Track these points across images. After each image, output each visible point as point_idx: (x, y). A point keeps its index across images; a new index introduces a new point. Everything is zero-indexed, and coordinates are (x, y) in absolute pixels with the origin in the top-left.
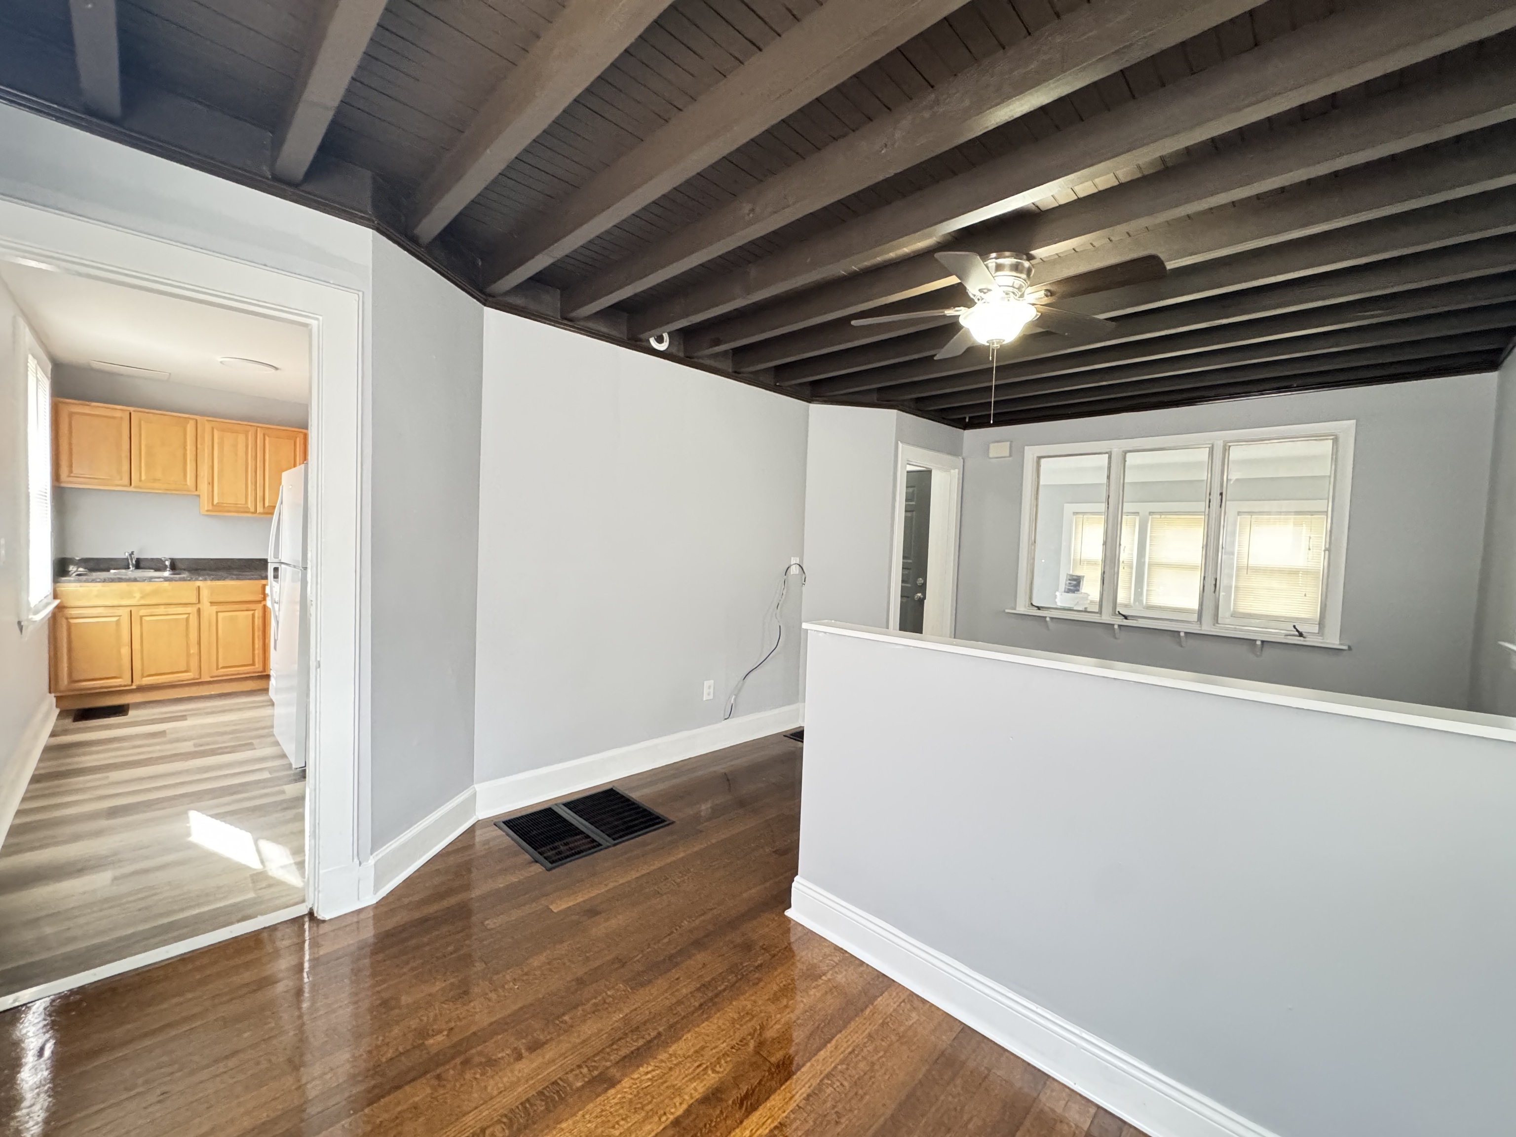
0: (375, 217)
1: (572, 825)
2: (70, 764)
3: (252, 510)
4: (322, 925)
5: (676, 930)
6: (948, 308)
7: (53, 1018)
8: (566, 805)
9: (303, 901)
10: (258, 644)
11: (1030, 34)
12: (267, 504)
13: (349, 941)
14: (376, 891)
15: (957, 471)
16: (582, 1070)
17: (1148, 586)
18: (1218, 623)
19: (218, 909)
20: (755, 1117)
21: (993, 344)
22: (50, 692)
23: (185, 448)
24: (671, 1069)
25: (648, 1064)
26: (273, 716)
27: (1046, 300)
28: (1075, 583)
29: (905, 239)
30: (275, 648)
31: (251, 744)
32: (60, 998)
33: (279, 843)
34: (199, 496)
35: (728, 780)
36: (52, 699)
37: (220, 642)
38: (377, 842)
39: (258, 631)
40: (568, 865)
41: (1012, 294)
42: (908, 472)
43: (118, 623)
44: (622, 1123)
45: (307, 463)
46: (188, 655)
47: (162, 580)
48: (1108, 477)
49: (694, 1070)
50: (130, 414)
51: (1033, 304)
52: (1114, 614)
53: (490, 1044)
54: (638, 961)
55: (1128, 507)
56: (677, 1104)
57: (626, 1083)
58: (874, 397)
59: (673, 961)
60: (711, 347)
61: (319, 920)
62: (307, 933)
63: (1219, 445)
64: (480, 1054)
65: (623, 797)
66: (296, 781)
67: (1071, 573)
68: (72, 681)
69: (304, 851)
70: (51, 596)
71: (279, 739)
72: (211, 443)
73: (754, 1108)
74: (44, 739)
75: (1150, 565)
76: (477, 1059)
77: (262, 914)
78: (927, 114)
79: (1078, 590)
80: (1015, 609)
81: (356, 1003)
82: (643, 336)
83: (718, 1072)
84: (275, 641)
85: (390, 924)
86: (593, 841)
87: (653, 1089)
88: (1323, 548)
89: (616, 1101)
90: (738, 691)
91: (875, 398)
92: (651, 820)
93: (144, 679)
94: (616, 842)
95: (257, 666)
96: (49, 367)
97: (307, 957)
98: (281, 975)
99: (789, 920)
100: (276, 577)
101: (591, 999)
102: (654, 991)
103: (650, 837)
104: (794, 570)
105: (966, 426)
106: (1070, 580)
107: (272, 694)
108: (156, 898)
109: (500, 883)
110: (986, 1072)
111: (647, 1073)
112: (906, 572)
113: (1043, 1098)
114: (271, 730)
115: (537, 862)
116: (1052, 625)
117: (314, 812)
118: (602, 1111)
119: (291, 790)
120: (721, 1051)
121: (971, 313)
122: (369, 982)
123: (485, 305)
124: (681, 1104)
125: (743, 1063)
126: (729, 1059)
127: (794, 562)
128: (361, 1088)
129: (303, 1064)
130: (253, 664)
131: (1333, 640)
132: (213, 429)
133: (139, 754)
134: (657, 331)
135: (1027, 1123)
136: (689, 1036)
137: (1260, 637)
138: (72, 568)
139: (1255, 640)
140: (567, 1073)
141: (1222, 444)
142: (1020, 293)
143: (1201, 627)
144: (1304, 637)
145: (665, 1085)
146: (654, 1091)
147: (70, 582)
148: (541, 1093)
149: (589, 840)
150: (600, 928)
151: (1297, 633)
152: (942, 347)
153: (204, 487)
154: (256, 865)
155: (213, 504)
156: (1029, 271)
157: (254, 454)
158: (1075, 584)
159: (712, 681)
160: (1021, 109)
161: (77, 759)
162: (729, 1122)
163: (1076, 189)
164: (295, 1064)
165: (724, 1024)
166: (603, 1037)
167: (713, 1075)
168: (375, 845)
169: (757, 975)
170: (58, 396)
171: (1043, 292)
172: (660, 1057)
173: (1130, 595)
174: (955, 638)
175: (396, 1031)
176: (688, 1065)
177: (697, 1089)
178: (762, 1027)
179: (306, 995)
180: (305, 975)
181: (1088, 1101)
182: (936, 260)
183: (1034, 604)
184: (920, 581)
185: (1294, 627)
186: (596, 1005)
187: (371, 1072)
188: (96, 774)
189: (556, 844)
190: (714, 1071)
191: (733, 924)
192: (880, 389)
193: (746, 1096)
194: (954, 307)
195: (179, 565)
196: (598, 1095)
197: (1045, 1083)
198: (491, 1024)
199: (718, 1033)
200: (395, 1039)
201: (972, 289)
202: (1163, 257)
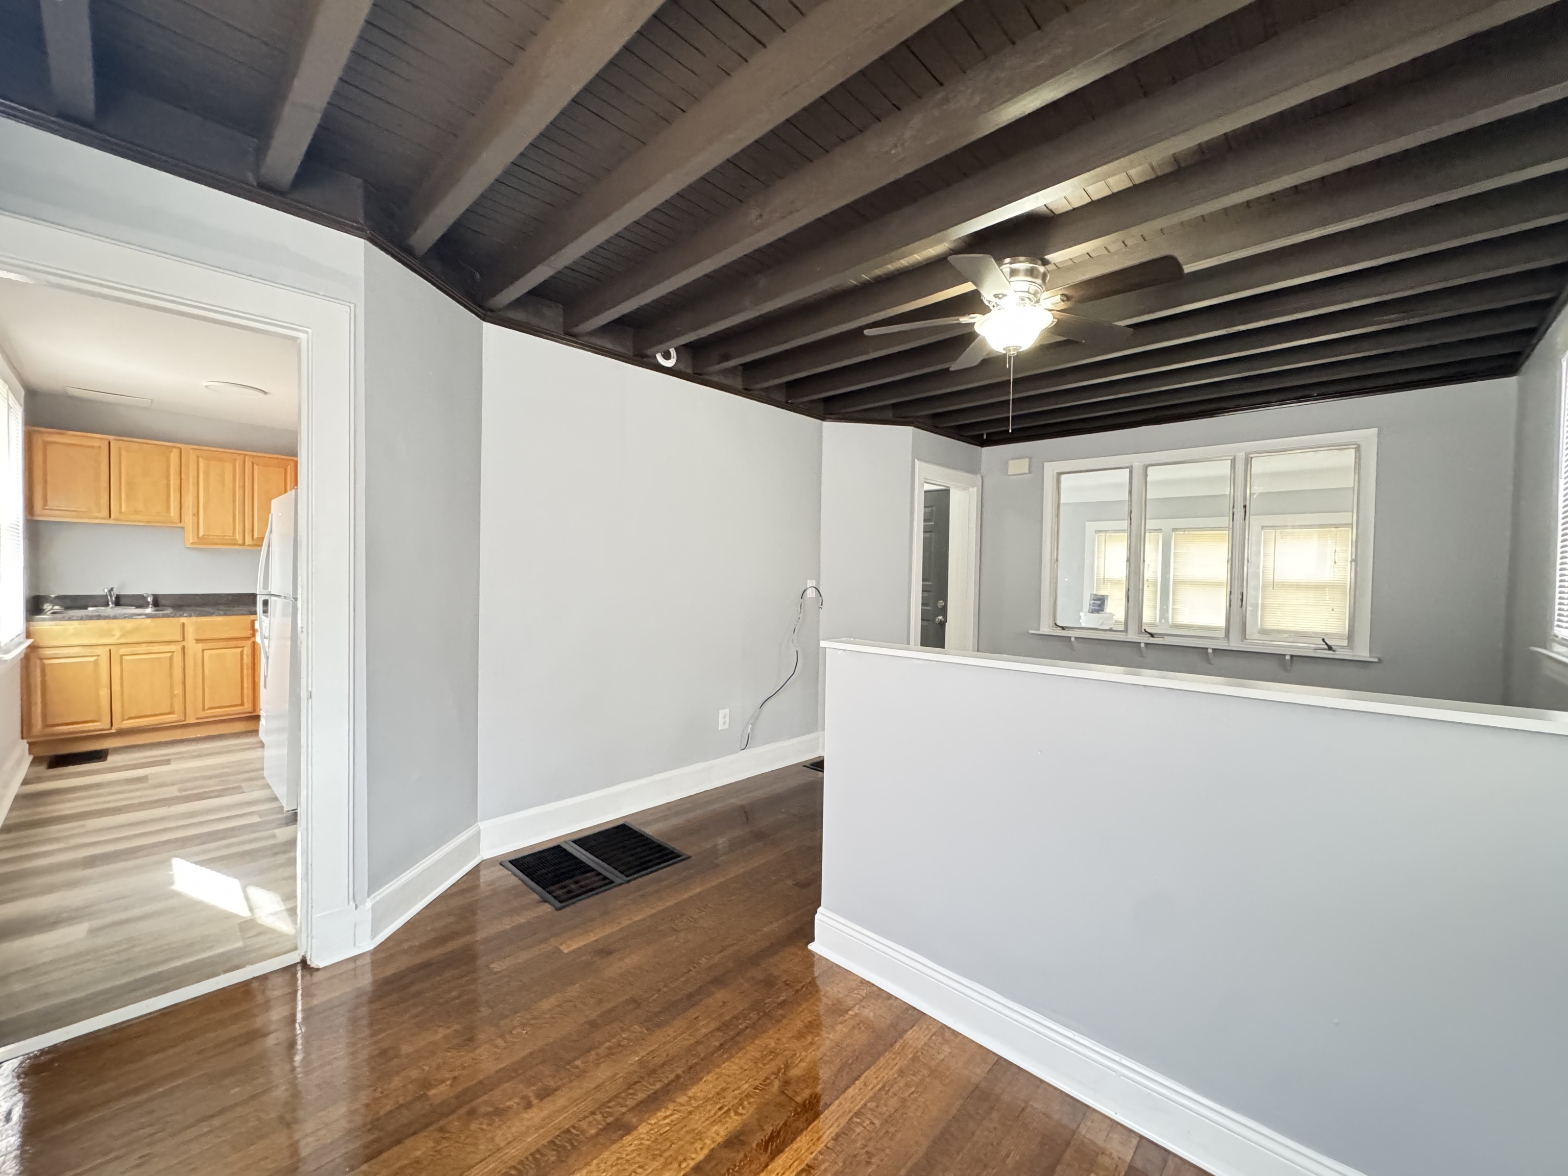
0: (368, 226)
1: (582, 862)
2: (41, 813)
3: (241, 542)
4: (315, 974)
5: (694, 967)
6: (963, 315)
7: (21, 1080)
8: (575, 842)
9: (296, 949)
10: (247, 684)
11: (1039, 28)
12: (256, 536)
13: (343, 990)
14: (373, 936)
15: (975, 488)
16: (596, 1117)
17: (1173, 604)
18: (1246, 639)
19: (203, 960)
20: (781, 1160)
21: (1010, 351)
22: (22, 738)
23: (168, 478)
24: (690, 1113)
25: (667, 1108)
26: (263, 758)
27: (1062, 306)
28: (1099, 602)
29: (917, 243)
30: (265, 687)
31: (240, 787)
32: (29, 1058)
33: (269, 889)
34: (184, 528)
35: (746, 813)
36: (24, 745)
37: (206, 681)
38: (374, 884)
39: (247, 669)
40: (579, 904)
41: (1027, 300)
42: (926, 492)
43: (96, 663)
44: (639, 1170)
45: (297, 489)
46: (172, 696)
47: (144, 617)
48: (1130, 492)
49: (715, 1114)
50: (109, 443)
51: (1050, 310)
52: (1140, 632)
53: (497, 1093)
54: (654, 1000)
55: (1150, 524)
56: (698, 1149)
57: (643, 1129)
58: (889, 414)
59: (691, 999)
60: (719, 363)
61: (312, 968)
62: (299, 982)
63: (1241, 456)
64: (486, 1103)
65: (636, 832)
66: (287, 824)
67: (1095, 592)
68: (46, 725)
69: (295, 897)
70: (24, 635)
71: (270, 781)
72: (196, 474)
73: (779, 1151)
74: (15, 788)
75: (1174, 583)
76: (484, 1109)
77: (252, 963)
78: (937, 113)
79: (1103, 610)
80: (1039, 630)
81: (353, 1053)
82: (649, 352)
83: (741, 1114)
84: (265, 677)
85: (390, 970)
86: (605, 878)
87: (670, 1134)
88: (1350, 559)
89: (632, 1148)
90: (755, 719)
91: (891, 415)
92: (667, 855)
93: (124, 722)
94: (628, 879)
95: (246, 706)
96: (23, 393)
97: (299, 1007)
98: (273, 1028)
99: (812, 954)
100: (265, 612)
101: (604, 1042)
102: (671, 1032)
103: (665, 873)
104: (811, 593)
105: (983, 443)
106: (1094, 600)
107: (262, 735)
108: (137, 949)
109: (507, 924)
110: (1023, 1105)
111: (665, 1118)
112: (926, 594)
113: (1083, 1130)
114: (261, 772)
115: (545, 901)
116: (1077, 645)
117: (306, 853)
118: (618, 1159)
119: (283, 834)
120: (743, 1092)
121: (986, 320)
122: (367, 1032)
123: (484, 320)
124: (702, 1149)
125: (767, 1104)
126: (752, 1100)
127: (811, 585)
128: (358, 1143)
129: (296, 1121)
130: (242, 704)
131: (1363, 653)
132: (198, 457)
133: (116, 801)
134: (663, 347)
135: (1067, 1156)
136: (709, 1077)
137: (1289, 652)
138: (47, 607)
139: (1285, 655)
140: (580, 1121)
141: (1244, 457)
142: (1036, 299)
143: (1228, 643)
144: (1333, 651)
145: (685, 1130)
146: (673, 1136)
147: (44, 620)
148: (552, 1142)
149: (600, 877)
150: (614, 968)
151: (1326, 647)
152: (956, 359)
153: (188, 519)
154: (244, 913)
155: (198, 537)
156: (1044, 276)
157: (242, 483)
158: (1099, 604)
159: (728, 710)
160: (1032, 105)
161: (50, 808)
162: (753, 1167)
163: (1090, 189)
164: (288, 1121)
165: (745, 1063)
166: (618, 1081)
167: (736, 1117)
168: (372, 888)
169: (780, 1012)
170: (31, 425)
171: (1059, 297)
172: (679, 1100)
173: (1156, 614)
174: (978, 651)
175: (396, 1082)
176: (709, 1107)
177: (720, 1132)
178: (787, 1067)
179: (299, 1046)
180: (297, 1026)
181: (1131, 1131)
182: (951, 266)
183: (1058, 624)
184: (941, 603)
185: (1323, 640)
186: (609, 1048)
187: (369, 1127)
188: (71, 822)
189: (567, 882)
190: (736, 1113)
191: (754, 960)
192: (894, 406)
193: (771, 1139)
194: (969, 314)
195: (162, 602)
196: (614, 1142)
197: (1084, 1115)
198: (497, 1072)
199: (741, 1073)
200: (396, 1090)
201: (987, 295)
202: (1181, 259)
